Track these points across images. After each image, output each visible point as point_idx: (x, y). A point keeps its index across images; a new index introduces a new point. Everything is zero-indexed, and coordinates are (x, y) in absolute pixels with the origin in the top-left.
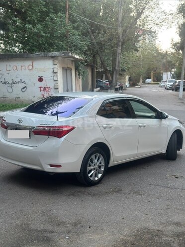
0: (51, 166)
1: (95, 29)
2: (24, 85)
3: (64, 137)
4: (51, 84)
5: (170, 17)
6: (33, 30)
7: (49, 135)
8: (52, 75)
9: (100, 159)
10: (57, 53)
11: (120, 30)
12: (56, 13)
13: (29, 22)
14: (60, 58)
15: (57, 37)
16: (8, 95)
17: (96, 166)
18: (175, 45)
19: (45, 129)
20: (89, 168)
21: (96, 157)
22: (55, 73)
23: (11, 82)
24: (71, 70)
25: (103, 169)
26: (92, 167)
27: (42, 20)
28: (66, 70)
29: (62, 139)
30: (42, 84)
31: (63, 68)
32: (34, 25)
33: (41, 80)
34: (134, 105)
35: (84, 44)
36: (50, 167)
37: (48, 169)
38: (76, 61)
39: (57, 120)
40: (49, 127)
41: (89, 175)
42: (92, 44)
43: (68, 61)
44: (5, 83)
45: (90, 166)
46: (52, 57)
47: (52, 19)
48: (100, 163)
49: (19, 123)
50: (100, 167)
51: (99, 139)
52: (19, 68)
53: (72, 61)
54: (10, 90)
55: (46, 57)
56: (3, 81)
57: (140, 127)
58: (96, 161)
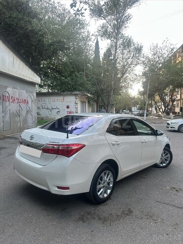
0: (59, 188)
1: (99, 82)
2: (58, 110)
3: (74, 156)
4: (73, 110)
5: (139, 77)
6: (65, 80)
7: (58, 154)
8: (75, 105)
9: (109, 176)
10: (78, 92)
11: (113, 83)
12: (78, 72)
13: (63, 76)
14: (79, 95)
15: (79, 85)
16: (49, 115)
17: (106, 184)
18: (140, 93)
19: (54, 147)
20: (98, 187)
21: (105, 174)
22: (76, 103)
23: (51, 108)
24: (86, 103)
25: (111, 185)
26: (101, 185)
27: (70, 75)
28: (83, 102)
29: (71, 158)
30: (69, 110)
31: (81, 101)
32: (66, 78)
33: (68, 107)
34: (137, 124)
35: (93, 89)
36: (57, 189)
37: (55, 190)
38: (88, 98)
39: (68, 137)
40: (58, 145)
41: (99, 194)
42: (98, 90)
43: (84, 97)
44: (47, 109)
45: (100, 184)
46: (75, 95)
47: (76, 75)
48: (110, 179)
49: (31, 140)
50: (109, 184)
51: (109, 156)
52: (56, 100)
53: (87, 98)
54: (50, 113)
55: (71, 95)
56: (47, 108)
57: (143, 143)
58: (105, 178)
